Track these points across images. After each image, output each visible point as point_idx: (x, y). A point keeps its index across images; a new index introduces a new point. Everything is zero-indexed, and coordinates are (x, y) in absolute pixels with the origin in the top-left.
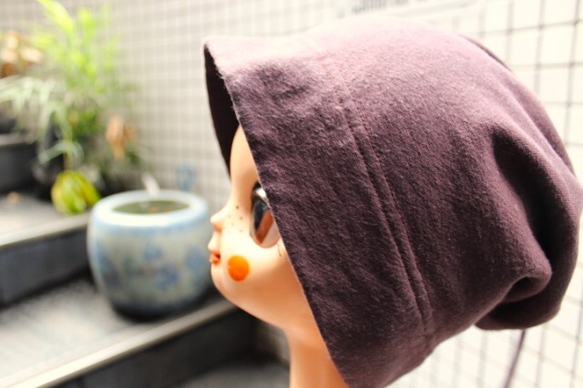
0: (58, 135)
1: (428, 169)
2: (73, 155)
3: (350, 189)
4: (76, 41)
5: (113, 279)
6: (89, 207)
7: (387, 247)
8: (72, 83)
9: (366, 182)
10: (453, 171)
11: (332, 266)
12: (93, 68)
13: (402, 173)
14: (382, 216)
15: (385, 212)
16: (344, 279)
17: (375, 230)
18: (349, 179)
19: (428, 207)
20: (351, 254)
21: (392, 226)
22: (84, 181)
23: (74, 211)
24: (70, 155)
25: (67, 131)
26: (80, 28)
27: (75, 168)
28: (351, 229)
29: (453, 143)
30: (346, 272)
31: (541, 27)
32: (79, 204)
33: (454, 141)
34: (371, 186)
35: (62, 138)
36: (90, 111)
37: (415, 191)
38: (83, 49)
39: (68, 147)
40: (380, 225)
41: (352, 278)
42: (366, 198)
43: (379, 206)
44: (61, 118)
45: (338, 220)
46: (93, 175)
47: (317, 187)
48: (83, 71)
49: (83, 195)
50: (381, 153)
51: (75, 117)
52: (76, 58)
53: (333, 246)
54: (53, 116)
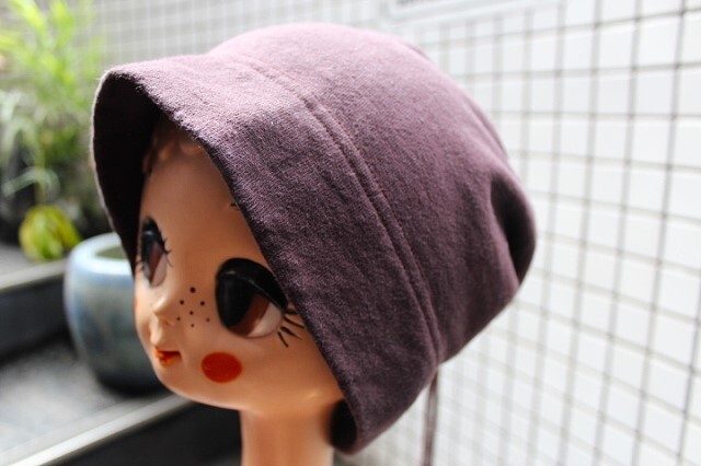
0: (27, 161)
1: (446, 229)
2: (47, 186)
3: (378, 267)
4: (49, 42)
5: (97, 341)
6: (66, 251)
7: (415, 318)
8: (44, 93)
9: (393, 256)
10: (465, 226)
11: (367, 352)
12: (71, 75)
13: (424, 239)
14: (409, 286)
15: (412, 283)
16: (377, 361)
17: (405, 304)
18: (377, 256)
19: (447, 267)
20: (382, 334)
21: (419, 296)
22: (61, 219)
23: (48, 257)
24: (43, 186)
25: (38, 156)
26: (53, 25)
27: (49, 203)
28: (382, 308)
29: (464, 197)
30: (379, 353)
32: (55, 247)
33: (464, 195)
34: (397, 259)
35: (32, 165)
36: (68, 131)
37: (436, 254)
38: (58, 51)
39: (40, 176)
40: (409, 298)
41: (385, 357)
42: (394, 273)
43: (407, 278)
44: (31, 137)
45: (369, 303)
47: (343, 271)
48: (59, 80)
49: (59, 236)
50: (402, 221)
51: (49, 138)
52: (49, 63)
53: (366, 331)
54: (20, 135)
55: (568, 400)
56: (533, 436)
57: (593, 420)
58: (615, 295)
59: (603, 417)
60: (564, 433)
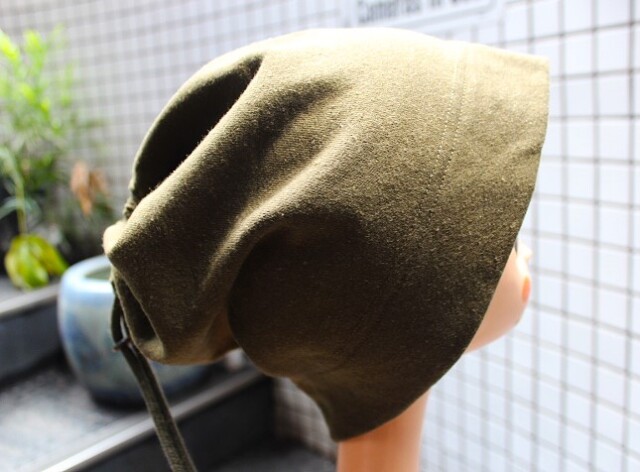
23: (35, 284)
25: (19, 186)
31: (562, 35)
32: (41, 274)
35: (14, 194)
36: (46, 157)
39: (21, 203)
46: (55, 236)
51: (27, 166)
52: (24, 90)
55: (535, 374)
56: (509, 411)
57: (557, 390)
58: (565, 276)
59: (564, 386)
60: (535, 406)
